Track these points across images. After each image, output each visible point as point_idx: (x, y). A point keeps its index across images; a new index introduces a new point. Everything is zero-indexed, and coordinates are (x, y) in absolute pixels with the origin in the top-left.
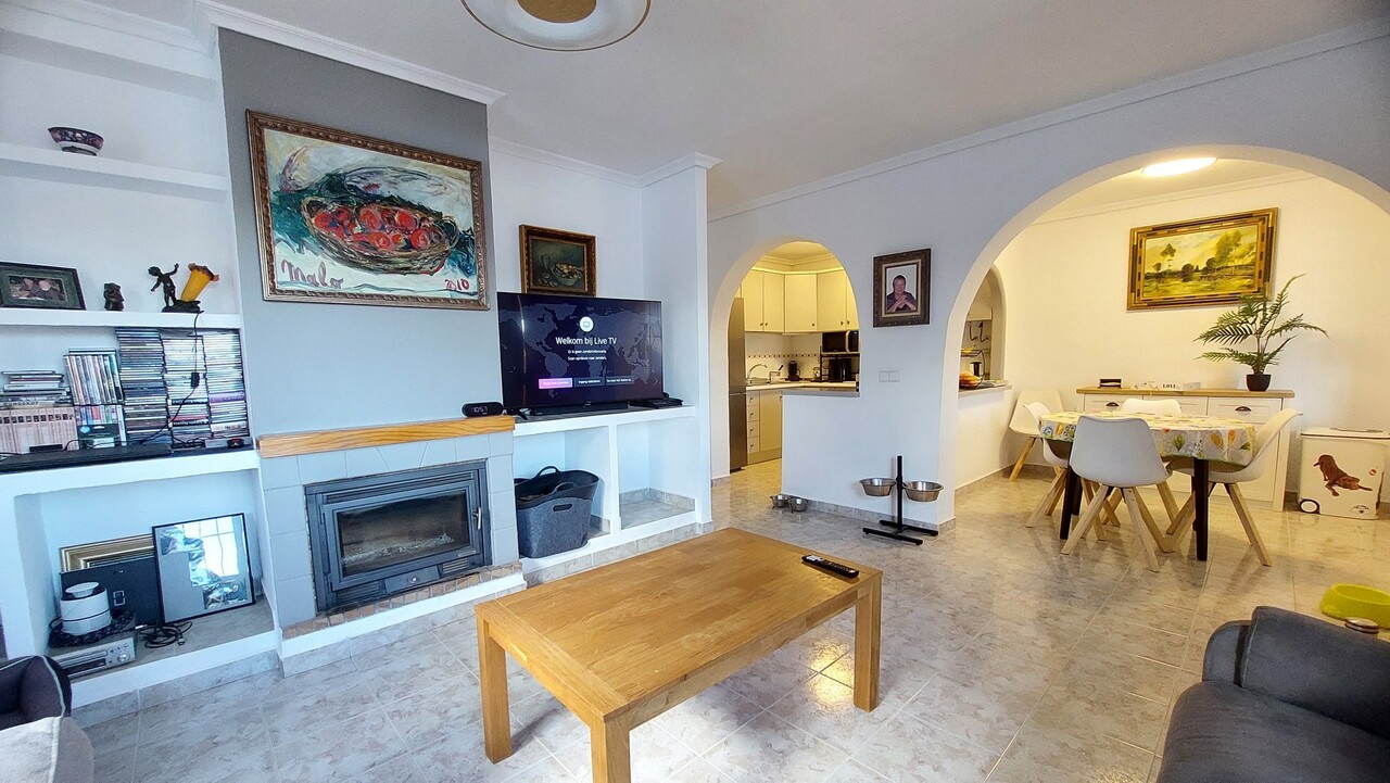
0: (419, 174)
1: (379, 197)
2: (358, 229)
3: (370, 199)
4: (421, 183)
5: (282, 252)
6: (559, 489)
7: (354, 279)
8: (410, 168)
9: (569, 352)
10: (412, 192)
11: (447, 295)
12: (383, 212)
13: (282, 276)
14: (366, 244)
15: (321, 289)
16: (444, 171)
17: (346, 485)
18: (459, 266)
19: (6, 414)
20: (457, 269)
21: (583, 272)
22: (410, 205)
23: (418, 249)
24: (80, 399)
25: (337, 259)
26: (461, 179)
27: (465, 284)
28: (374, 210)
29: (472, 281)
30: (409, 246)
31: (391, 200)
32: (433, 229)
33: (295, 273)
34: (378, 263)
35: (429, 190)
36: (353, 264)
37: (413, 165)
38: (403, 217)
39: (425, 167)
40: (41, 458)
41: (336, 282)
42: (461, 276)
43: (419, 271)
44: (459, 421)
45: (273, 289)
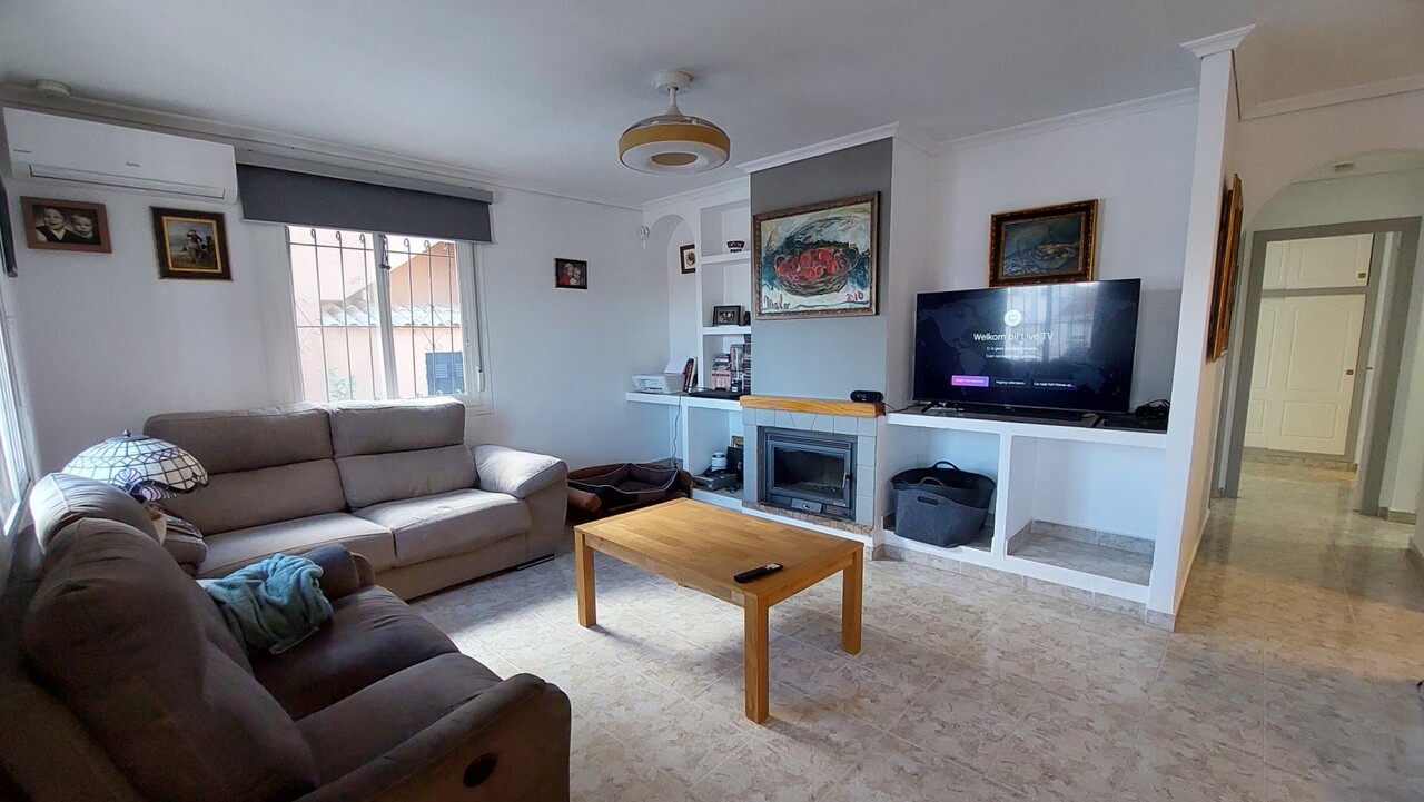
0: (836, 219)
1: (812, 244)
2: (798, 270)
3: (806, 246)
4: (837, 226)
5: (765, 291)
6: (925, 482)
7: (795, 302)
8: (830, 216)
9: (988, 349)
10: (829, 234)
11: (847, 306)
12: (813, 253)
13: (765, 305)
14: (801, 278)
15: (780, 310)
16: (852, 210)
17: (785, 433)
18: (858, 282)
19: (713, 372)
20: (856, 285)
21: (1077, 249)
22: (828, 244)
23: (832, 274)
24: (733, 368)
25: (788, 291)
26: (864, 211)
27: (861, 295)
28: (808, 254)
29: (866, 293)
30: (826, 273)
31: (818, 244)
32: (842, 257)
33: (769, 302)
34: (808, 289)
35: (841, 228)
36: (795, 292)
37: (832, 213)
38: (824, 253)
39: (839, 212)
40: (719, 393)
41: (787, 305)
42: (859, 289)
43: (831, 290)
44: (845, 402)
45: (760, 314)
